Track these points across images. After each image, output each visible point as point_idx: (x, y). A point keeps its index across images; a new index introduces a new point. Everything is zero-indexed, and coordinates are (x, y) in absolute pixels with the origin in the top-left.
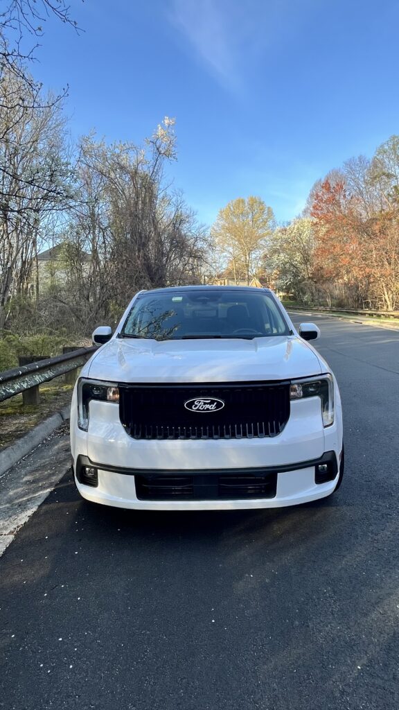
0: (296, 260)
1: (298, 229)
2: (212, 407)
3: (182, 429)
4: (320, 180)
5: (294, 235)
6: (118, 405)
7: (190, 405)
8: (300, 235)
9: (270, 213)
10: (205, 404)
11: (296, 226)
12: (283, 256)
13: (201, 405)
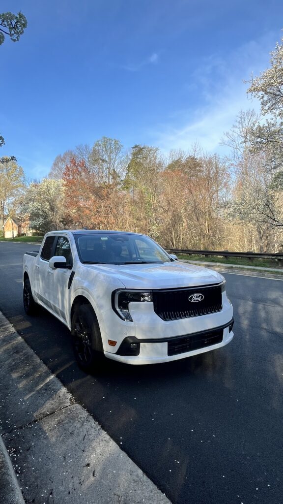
0: (46, 208)
1: (47, 186)
2: (199, 299)
3: (187, 312)
4: (60, 155)
5: (44, 190)
6: (152, 303)
7: (191, 299)
8: (49, 190)
9: (21, 171)
10: (197, 297)
11: (46, 184)
12: (36, 204)
13: (196, 298)
